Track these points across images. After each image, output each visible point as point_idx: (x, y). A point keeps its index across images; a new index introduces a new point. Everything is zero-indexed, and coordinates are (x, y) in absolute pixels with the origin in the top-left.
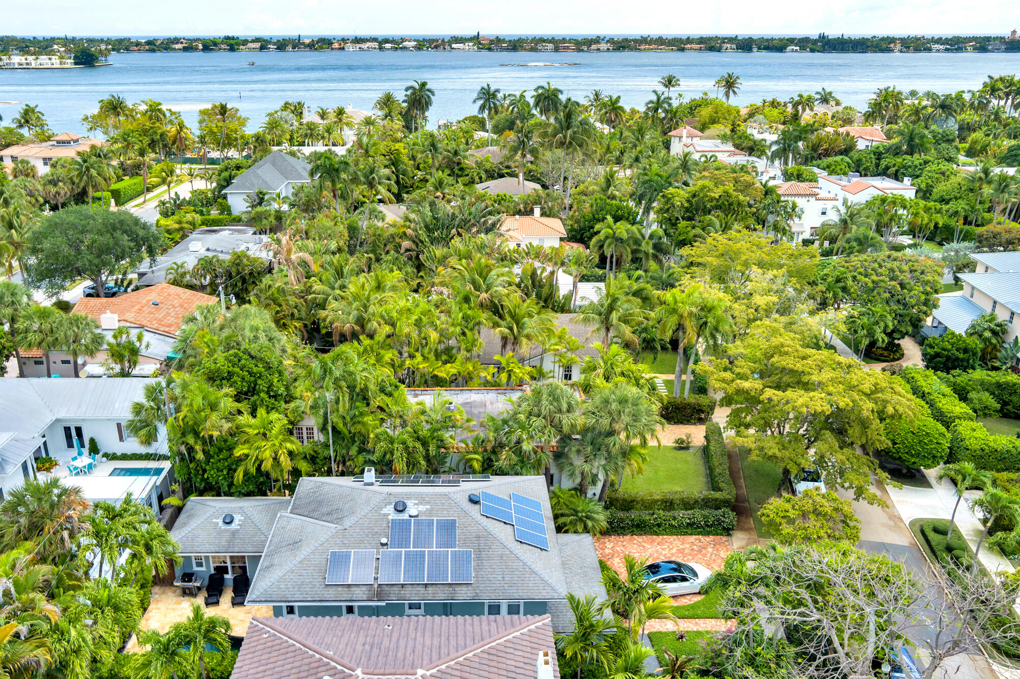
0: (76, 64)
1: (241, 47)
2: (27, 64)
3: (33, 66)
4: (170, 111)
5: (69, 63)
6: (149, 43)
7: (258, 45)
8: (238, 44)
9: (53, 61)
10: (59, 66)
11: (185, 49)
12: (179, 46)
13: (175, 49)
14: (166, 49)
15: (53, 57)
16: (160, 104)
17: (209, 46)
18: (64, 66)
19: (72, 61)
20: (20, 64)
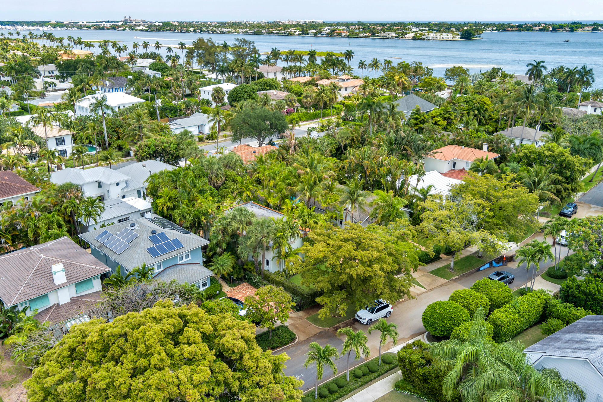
0: (461, 38)
1: (580, 29)
2: (436, 38)
3: (439, 39)
4: (427, 68)
5: (458, 37)
6: (520, 26)
7: (591, 28)
8: (577, 27)
9: (450, 36)
10: (451, 39)
11: (540, 30)
12: (537, 28)
13: (534, 30)
14: (528, 30)
15: (450, 34)
16: (421, 63)
17: (556, 28)
18: (454, 39)
19: (459, 36)
20: (433, 38)
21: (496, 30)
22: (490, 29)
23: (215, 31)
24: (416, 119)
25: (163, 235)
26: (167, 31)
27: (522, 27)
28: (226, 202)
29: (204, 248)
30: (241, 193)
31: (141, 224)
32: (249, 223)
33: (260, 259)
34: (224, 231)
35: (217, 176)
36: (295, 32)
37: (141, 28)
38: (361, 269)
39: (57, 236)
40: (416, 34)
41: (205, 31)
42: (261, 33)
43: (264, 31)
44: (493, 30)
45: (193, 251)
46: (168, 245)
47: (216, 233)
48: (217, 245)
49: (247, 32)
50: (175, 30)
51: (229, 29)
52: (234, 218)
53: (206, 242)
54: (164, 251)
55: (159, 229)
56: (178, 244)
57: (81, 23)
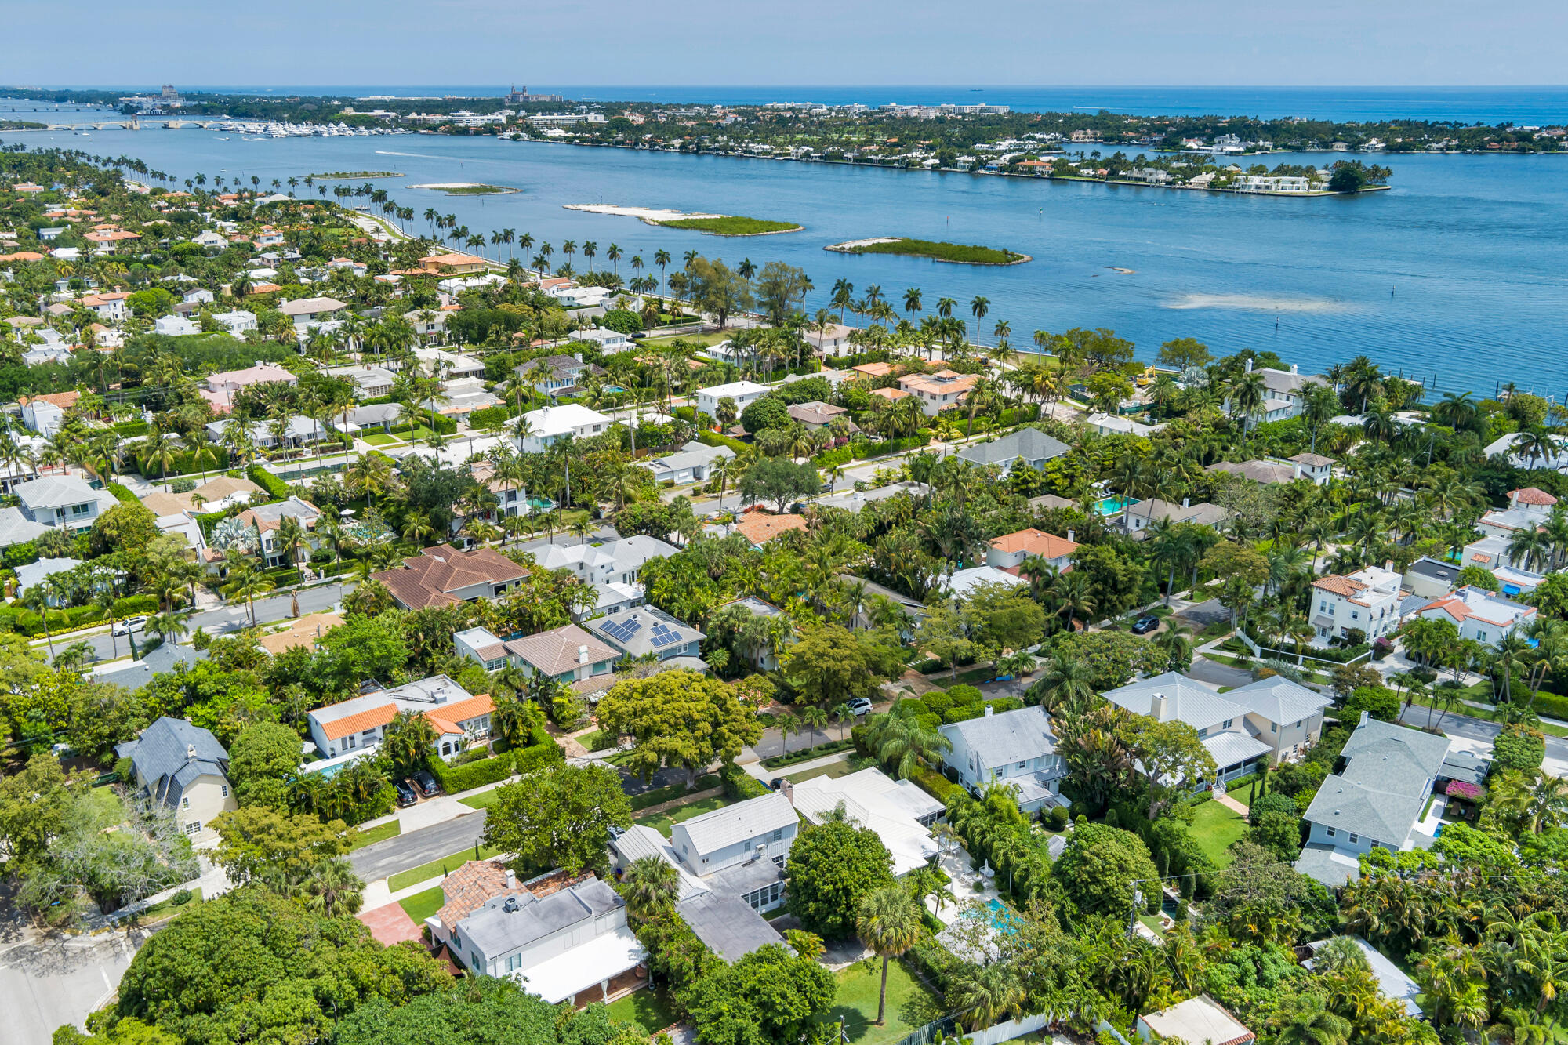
2: (1267, 187)
5: (1322, 188)
19: (1326, 185)
20: (1258, 187)
21: (1458, 147)
22: (1441, 145)
23: (732, 149)
24: (1017, 477)
25: (663, 627)
26: (617, 144)
27: (1530, 140)
28: (726, 596)
29: (701, 642)
30: (742, 586)
31: (643, 616)
32: (746, 620)
33: (754, 656)
34: (721, 627)
35: (717, 565)
36: (924, 159)
37: (558, 132)
38: (831, 663)
39: (564, 624)
40: (1217, 178)
41: (707, 148)
42: (843, 158)
43: (850, 155)
44: (1448, 148)
45: (691, 644)
46: (669, 636)
47: (713, 630)
48: (714, 639)
49: (807, 154)
50: (636, 144)
51: (766, 147)
52: (731, 615)
53: (703, 636)
54: (665, 642)
55: (661, 622)
56: (677, 636)
57: (414, 115)
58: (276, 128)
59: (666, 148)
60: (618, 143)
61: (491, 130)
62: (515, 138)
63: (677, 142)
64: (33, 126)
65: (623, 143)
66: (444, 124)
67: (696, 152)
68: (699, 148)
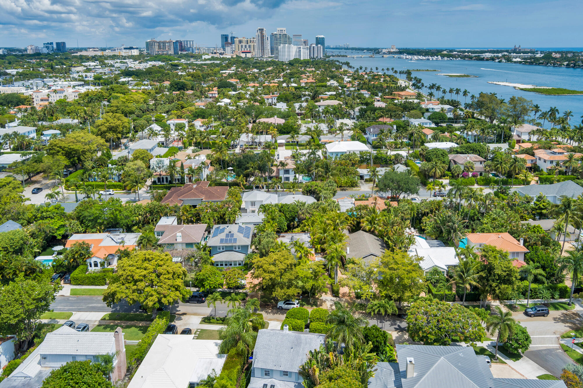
25: (232, 235)
37: (518, 60)
45: (242, 247)
46: (230, 240)
50: (548, 64)
54: (226, 242)
55: (234, 232)
56: (235, 240)
57: (466, 54)
58: (416, 57)
59: (560, 65)
60: (540, 63)
61: (493, 59)
62: (500, 62)
63: (565, 63)
64: (343, 56)
65: (542, 63)
66: (475, 56)
67: (573, 67)
68: (575, 65)
